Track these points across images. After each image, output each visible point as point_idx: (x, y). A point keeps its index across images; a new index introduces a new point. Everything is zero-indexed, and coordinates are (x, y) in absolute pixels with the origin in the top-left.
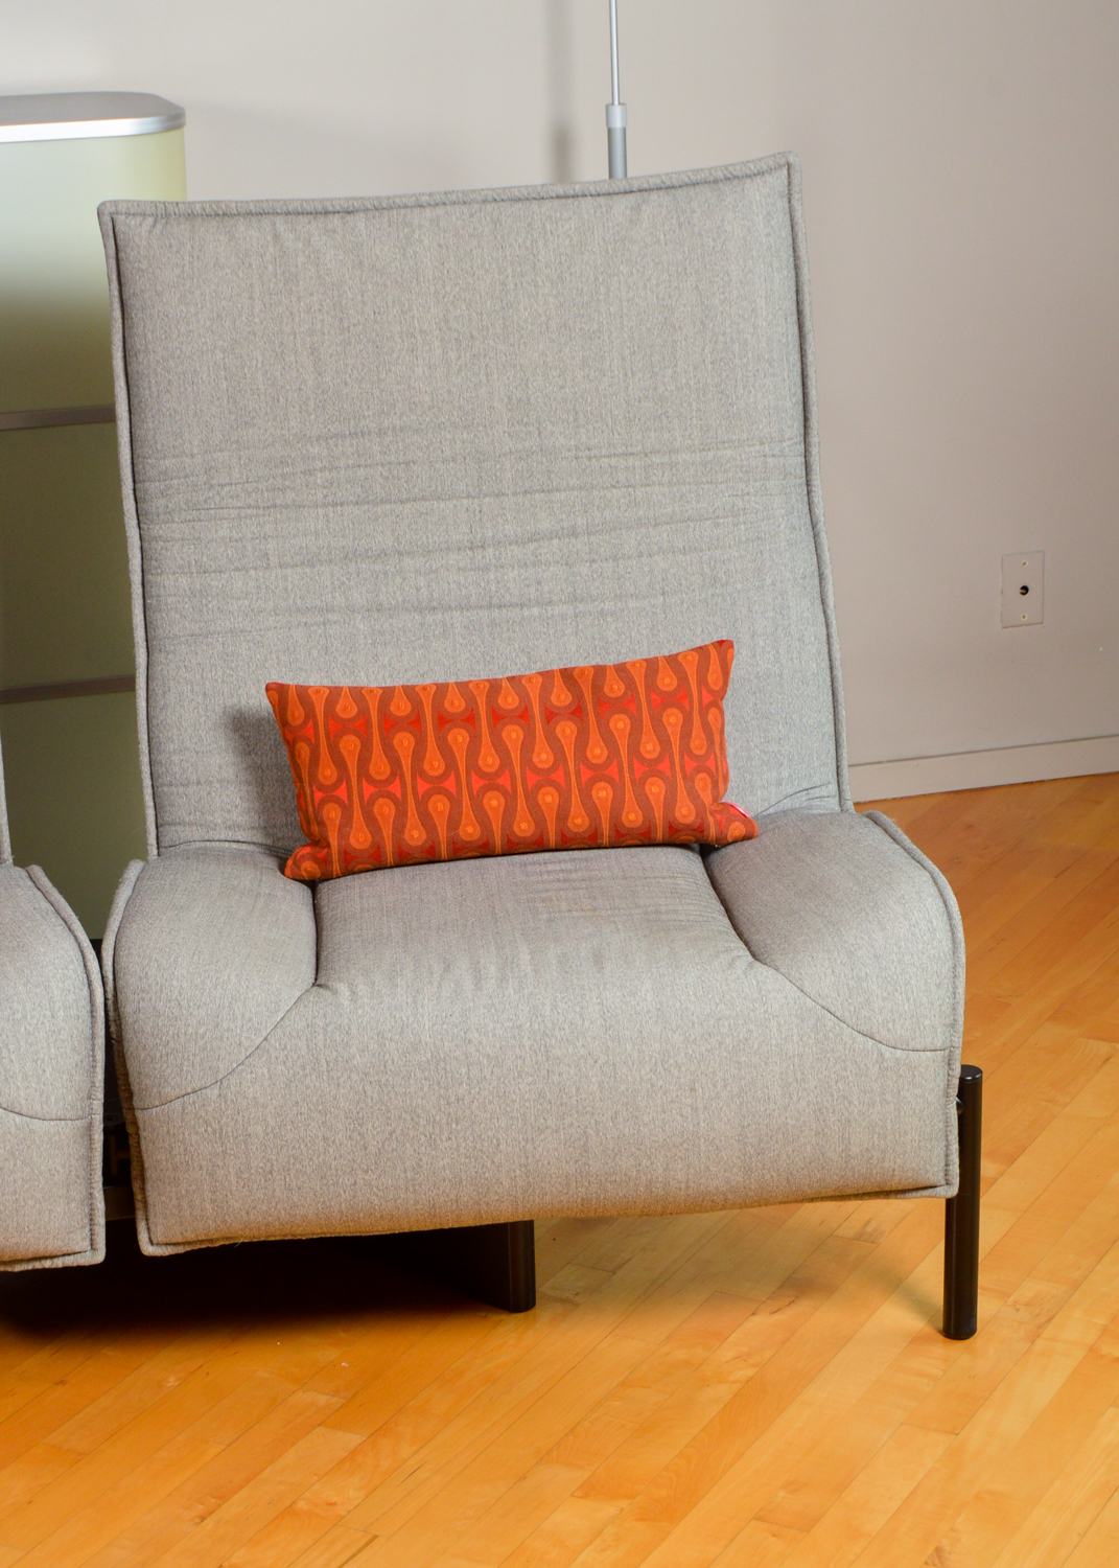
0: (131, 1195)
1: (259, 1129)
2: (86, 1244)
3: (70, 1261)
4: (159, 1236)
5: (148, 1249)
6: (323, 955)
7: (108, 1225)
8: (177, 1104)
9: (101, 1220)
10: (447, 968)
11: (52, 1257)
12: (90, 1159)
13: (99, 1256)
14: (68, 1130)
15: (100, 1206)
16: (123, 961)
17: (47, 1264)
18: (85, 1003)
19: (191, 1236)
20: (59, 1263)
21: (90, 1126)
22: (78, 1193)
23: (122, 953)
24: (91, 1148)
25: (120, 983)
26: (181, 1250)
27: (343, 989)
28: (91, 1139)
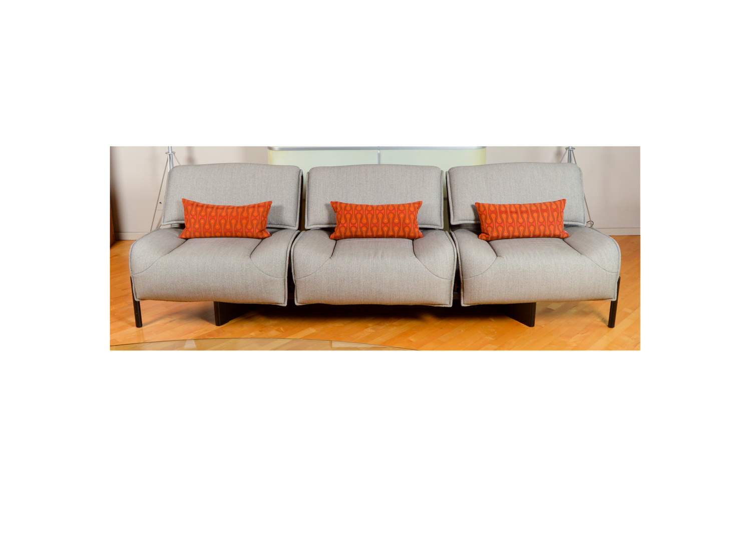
0: (460, 295)
1: (489, 283)
2: (449, 303)
3: (445, 306)
4: (466, 302)
5: (463, 305)
6: (496, 251)
7: (454, 300)
8: (473, 278)
9: (452, 299)
10: (523, 254)
11: (442, 305)
12: (451, 287)
13: (451, 306)
14: (448, 281)
15: (452, 296)
16: (461, 250)
17: (441, 306)
18: (453, 258)
19: (472, 303)
20: (443, 306)
21: (452, 281)
22: (448, 293)
23: (461, 249)
24: (451, 285)
25: (461, 254)
26: (469, 305)
27: (505, 257)
28: (452, 283)
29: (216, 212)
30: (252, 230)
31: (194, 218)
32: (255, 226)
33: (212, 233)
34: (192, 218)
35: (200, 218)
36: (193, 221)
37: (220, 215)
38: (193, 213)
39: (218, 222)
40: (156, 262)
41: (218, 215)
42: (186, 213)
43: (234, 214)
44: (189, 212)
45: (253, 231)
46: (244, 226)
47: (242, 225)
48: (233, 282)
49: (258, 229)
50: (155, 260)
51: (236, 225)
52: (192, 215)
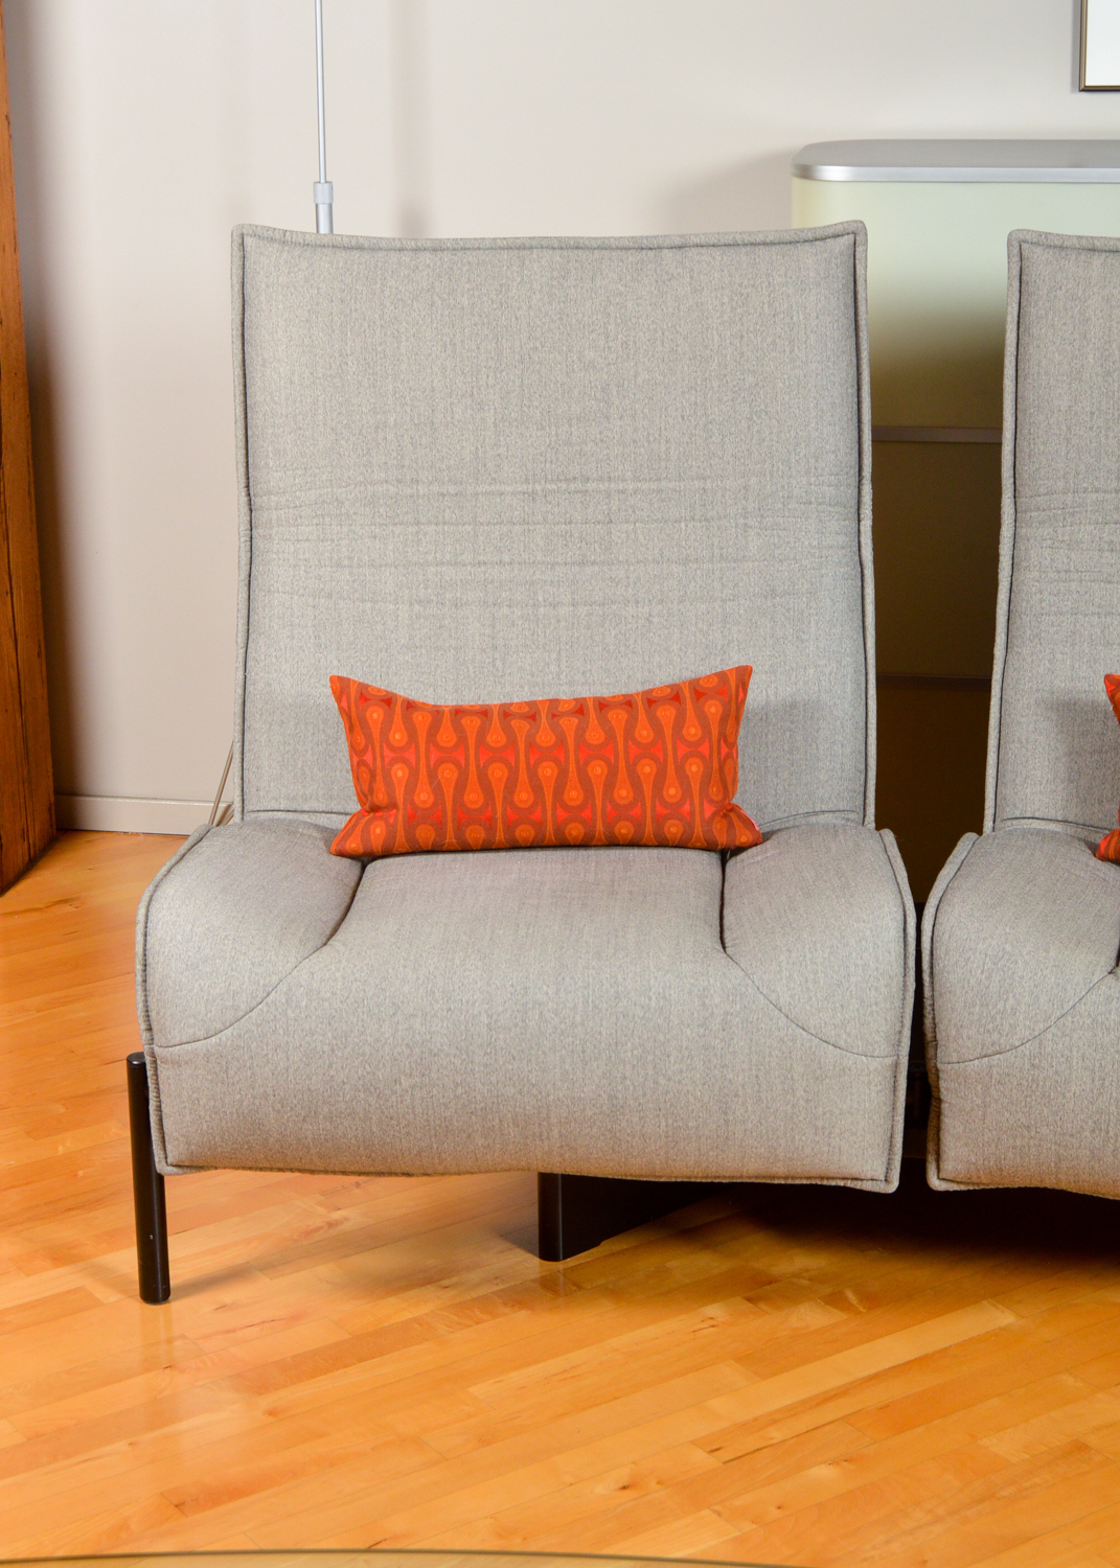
29: (508, 730)
30: (687, 807)
31: (405, 761)
32: (696, 788)
33: (500, 825)
34: (394, 761)
35: (433, 758)
36: (399, 772)
37: (532, 746)
38: (398, 737)
39: (523, 775)
40: (283, 987)
41: (522, 746)
42: (361, 740)
43: (595, 736)
44: (376, 734)
45: (692, 813)
46: (648, 789)
47: (636, 783)
48: (662, 1081)
49: (711, 801)
50: (275, 979)
51: (610, 785)
52: (392, 748)
